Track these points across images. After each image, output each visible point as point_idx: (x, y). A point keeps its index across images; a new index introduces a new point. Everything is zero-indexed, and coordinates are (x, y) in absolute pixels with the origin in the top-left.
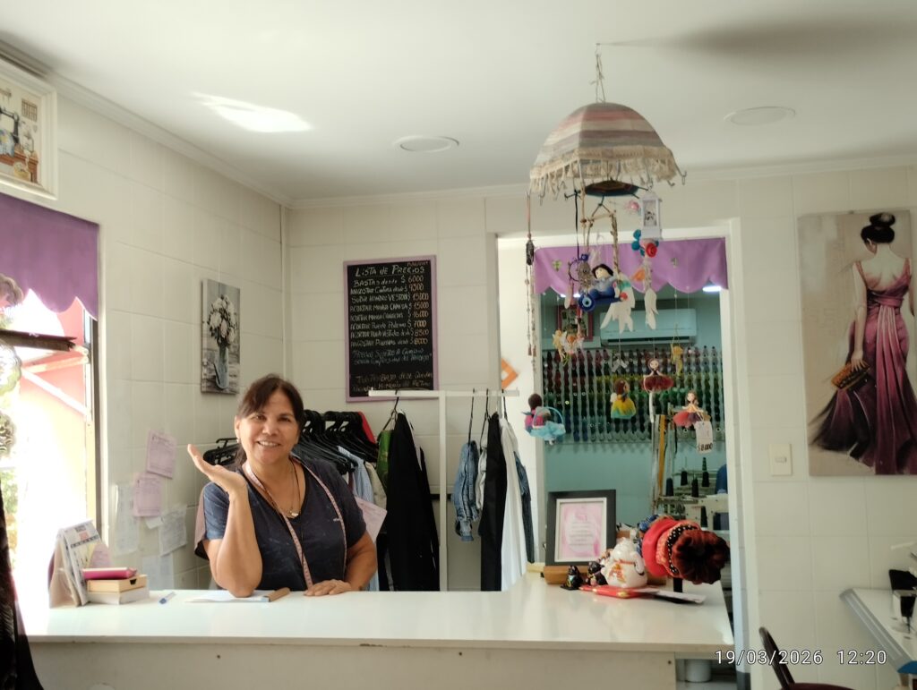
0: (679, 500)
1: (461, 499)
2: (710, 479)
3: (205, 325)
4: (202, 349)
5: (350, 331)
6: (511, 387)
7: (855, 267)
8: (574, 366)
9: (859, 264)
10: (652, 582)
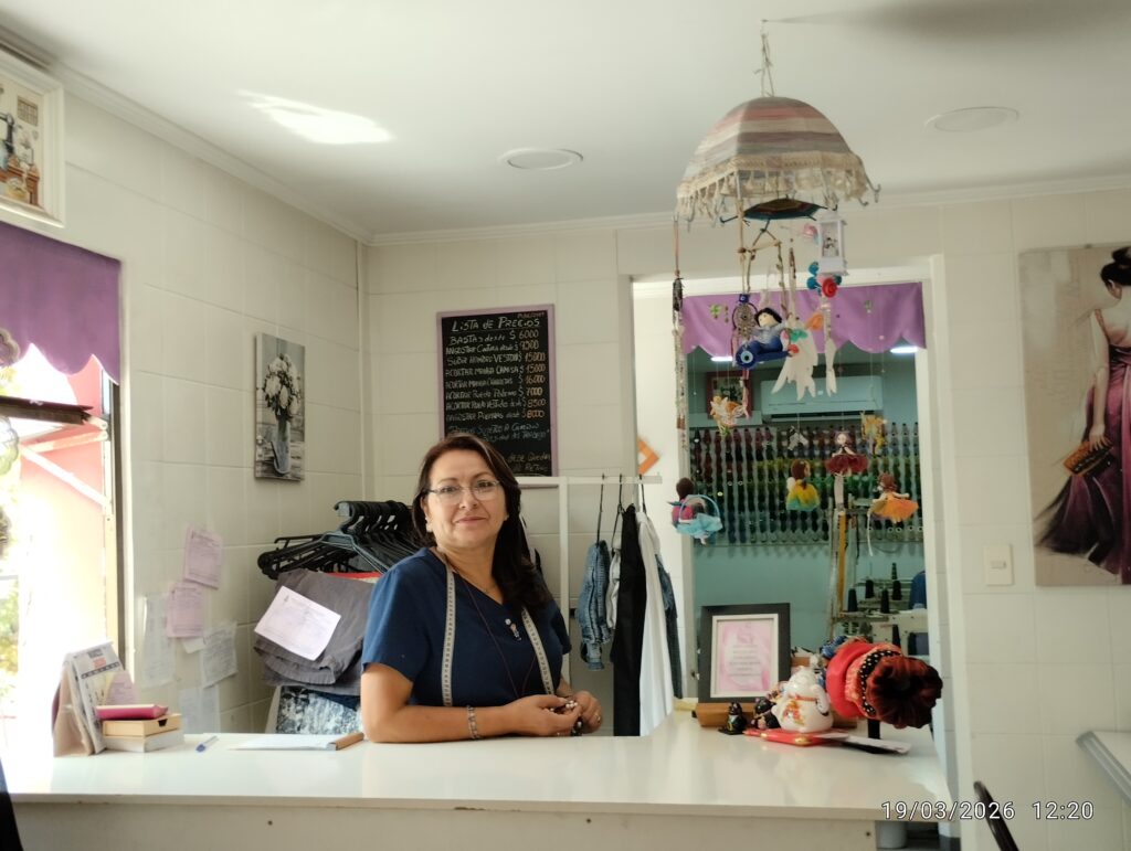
0: (865, 617)
1: (587, 615)
2: (902, 590)
3: (260, 392)
4: (256, 423)
5: (446, 401)
6: (651, 472)
7: (1093, 318)
8: (729, 448)
9: (1098, 312)
10: (838, 725)
